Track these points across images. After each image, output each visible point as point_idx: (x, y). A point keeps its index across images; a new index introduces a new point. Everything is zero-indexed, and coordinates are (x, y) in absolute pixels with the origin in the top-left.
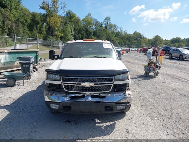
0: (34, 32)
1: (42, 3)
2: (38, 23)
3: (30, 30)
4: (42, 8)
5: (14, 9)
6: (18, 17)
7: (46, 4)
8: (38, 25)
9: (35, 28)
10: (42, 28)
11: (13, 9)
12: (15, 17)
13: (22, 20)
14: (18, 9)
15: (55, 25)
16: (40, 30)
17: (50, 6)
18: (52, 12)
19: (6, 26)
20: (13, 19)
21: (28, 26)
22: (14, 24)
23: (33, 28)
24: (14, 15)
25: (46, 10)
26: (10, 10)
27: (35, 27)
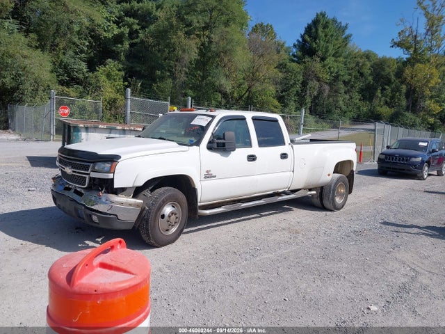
0: (376, 102)
1: (399, 33)
2: (389, 82)
3: (364, 98)
4: (399, 45)
5: (333, 56)
6: (337, 73)
7: (409, 35)
8: (387, 87)
9: (379, 93)
10: (398, 94)
11: (329, 56)
12: (331, 73)
13: (347, 78)
14: (340, 56)
15: (426, 85)
16: (392, 98)
17: (419, 39)
18: (423, 51)
19: (308, 92)
20: (327, 77)
21: (361, 91)
22: (327, 88)
23: (374, 95)
24: (330, 68)
25: (408, 48)
26: (323, 59)
27: (379, 91)
